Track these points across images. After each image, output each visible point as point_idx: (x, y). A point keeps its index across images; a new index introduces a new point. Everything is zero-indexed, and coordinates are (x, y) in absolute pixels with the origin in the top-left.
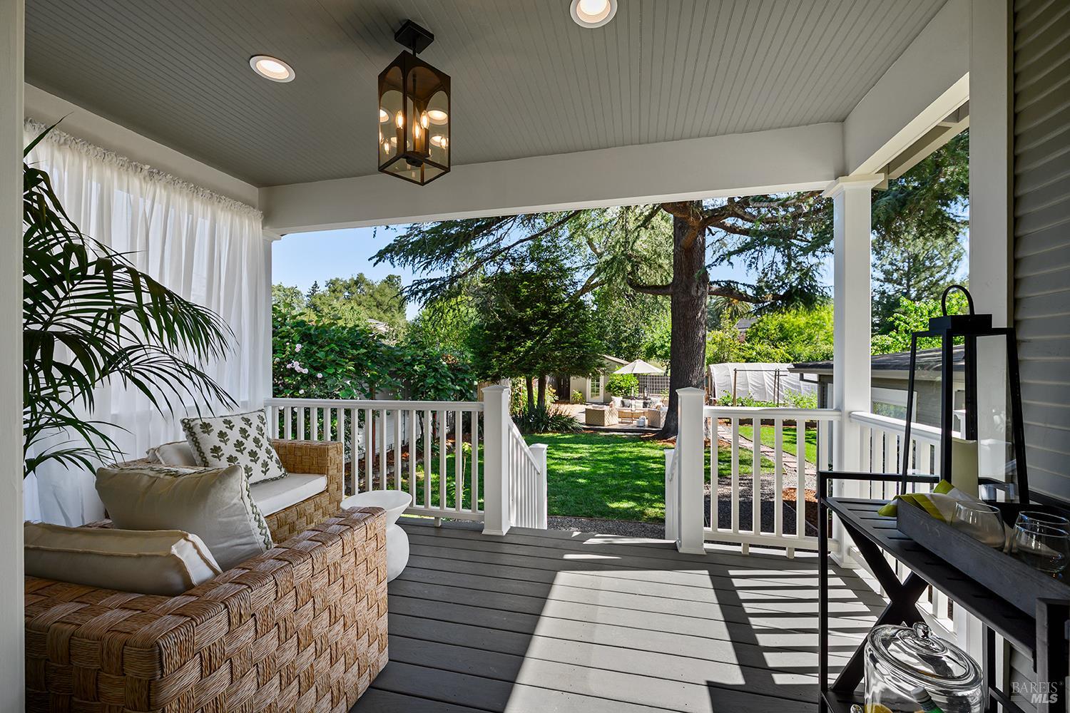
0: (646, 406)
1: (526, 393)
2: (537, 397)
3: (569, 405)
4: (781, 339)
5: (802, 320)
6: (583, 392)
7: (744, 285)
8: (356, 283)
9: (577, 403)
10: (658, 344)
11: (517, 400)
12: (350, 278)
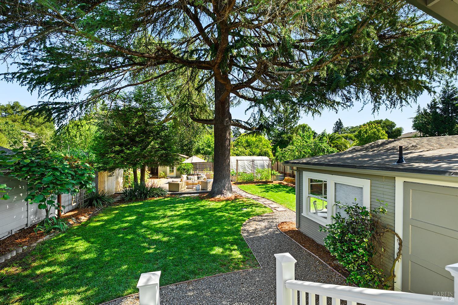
0: (199, 179)
1: (133, 175)
2: (140, 177)
3: (158, 180)
4: (247, 146)
5: (254, 139)
6: (165, 172)
7: (244, 122)
8: (13, 107)
9: (162, 178)
10: (201, 147)
11: (127, 179)
12: (8, 103)
